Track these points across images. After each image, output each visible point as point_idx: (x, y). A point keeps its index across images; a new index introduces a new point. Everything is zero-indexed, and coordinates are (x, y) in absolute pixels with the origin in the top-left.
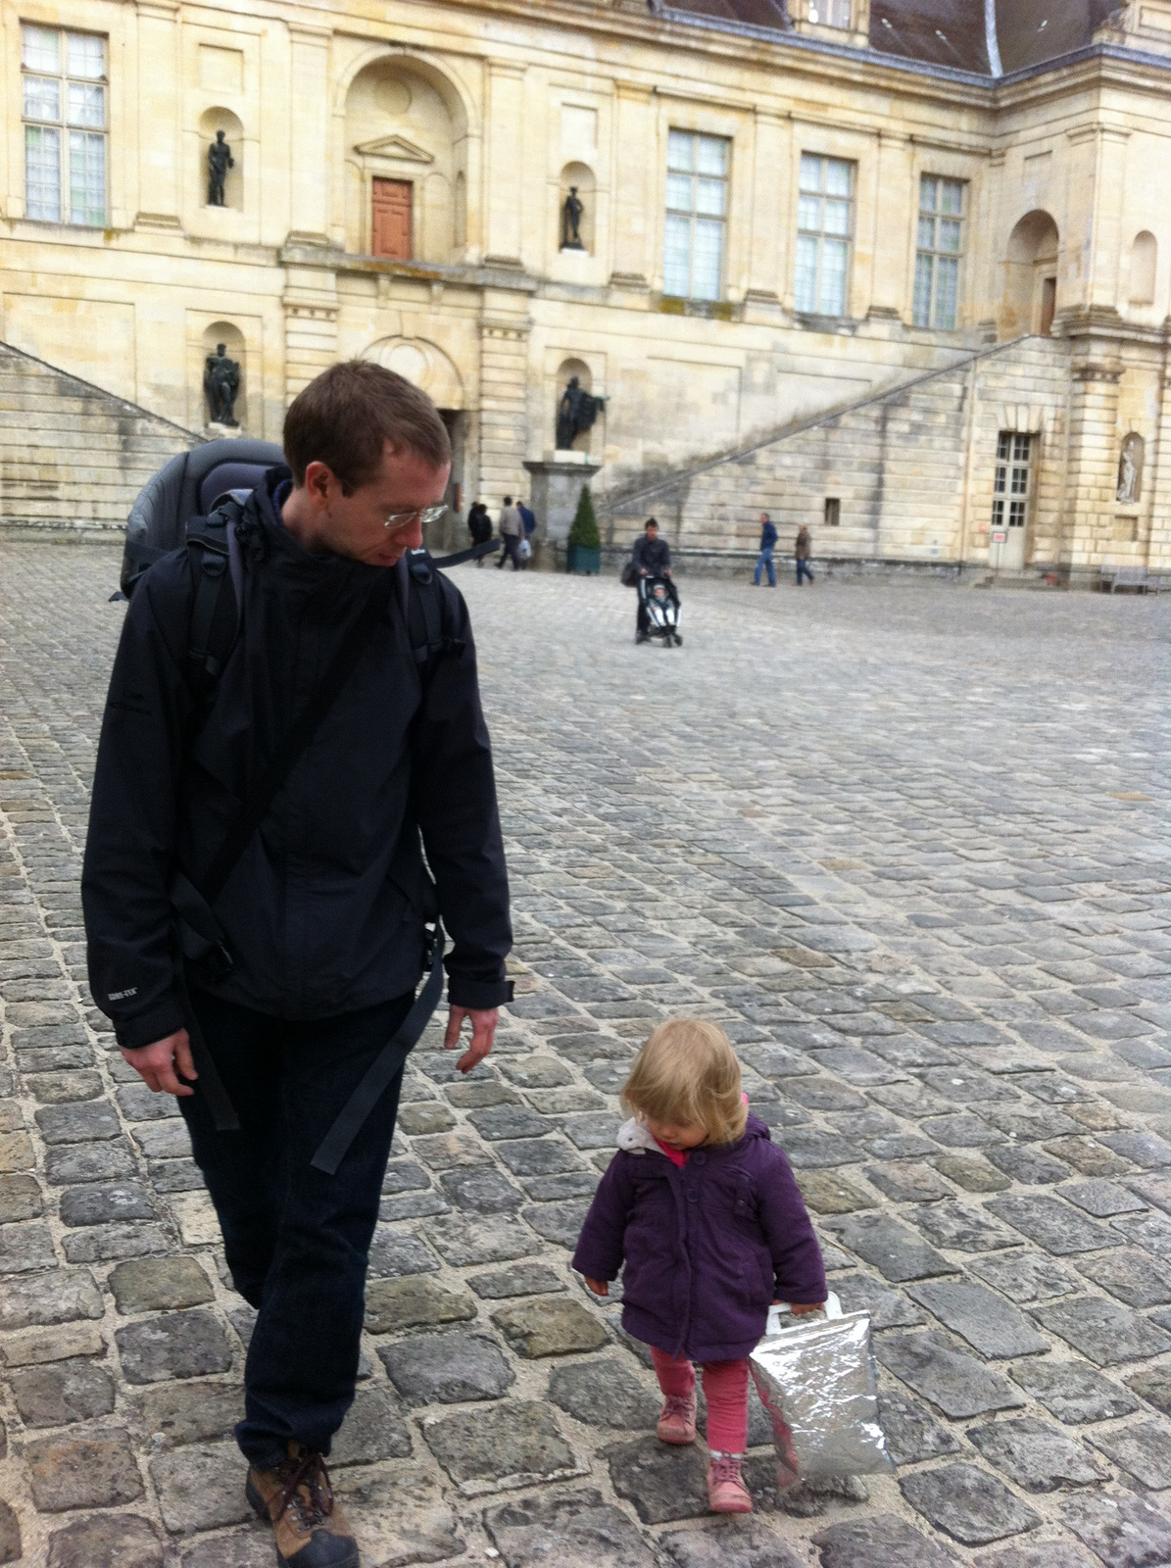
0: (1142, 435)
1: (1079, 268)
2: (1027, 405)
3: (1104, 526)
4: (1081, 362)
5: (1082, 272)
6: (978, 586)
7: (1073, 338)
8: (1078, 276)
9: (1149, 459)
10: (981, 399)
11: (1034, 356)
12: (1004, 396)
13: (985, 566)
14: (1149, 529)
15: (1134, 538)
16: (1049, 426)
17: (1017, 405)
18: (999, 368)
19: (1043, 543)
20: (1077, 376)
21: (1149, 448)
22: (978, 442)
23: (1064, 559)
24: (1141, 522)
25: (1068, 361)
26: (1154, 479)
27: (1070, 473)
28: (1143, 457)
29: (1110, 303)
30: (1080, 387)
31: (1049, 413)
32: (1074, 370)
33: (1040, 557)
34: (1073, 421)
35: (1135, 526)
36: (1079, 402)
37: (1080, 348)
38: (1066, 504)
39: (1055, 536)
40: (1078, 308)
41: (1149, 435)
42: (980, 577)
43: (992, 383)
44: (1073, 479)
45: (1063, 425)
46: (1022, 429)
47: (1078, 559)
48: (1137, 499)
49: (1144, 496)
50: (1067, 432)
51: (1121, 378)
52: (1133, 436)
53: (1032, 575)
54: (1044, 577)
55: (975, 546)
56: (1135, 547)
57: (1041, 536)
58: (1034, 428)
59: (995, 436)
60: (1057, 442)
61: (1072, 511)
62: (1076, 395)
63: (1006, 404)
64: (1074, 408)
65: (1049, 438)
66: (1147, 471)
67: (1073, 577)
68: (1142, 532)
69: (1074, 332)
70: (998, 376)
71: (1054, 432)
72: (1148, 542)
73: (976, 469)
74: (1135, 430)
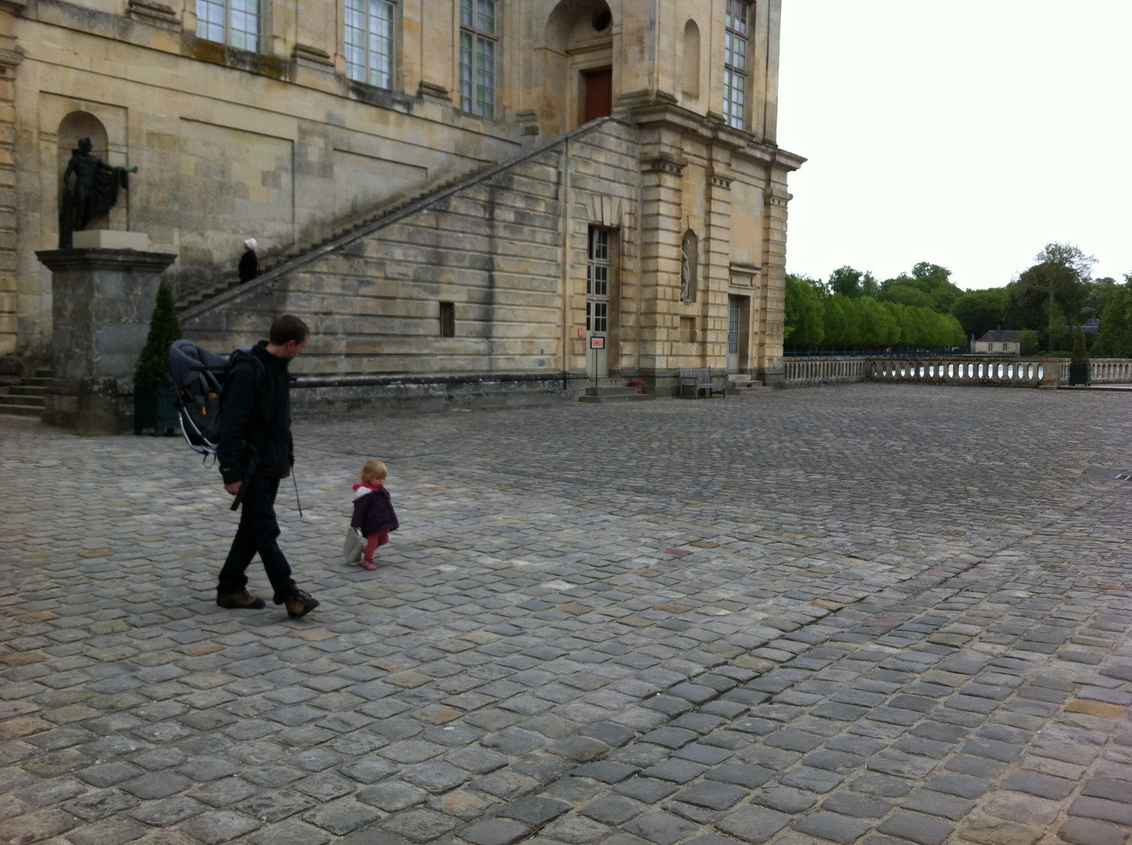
0: (696, 233)
1: (642, 52)
2: (609, 196)
3: (675, 328)
4: (654, 152)
5: (646, 56)
6: (581, 399)
7: (641, 126)
8: (642, 59)
9: (702, 259)
10: (573, 187)
11: (611, 143)
12: (591, 184)
13: (583, 376)
14: (705, 330)
15: (692, 340)
16: (627, 221)
17: (602, 195)
18: (586, 153)
19: (627, 348)
20: (647, 167)
21: (701, 246)
22: (573, 236)
23: (646, 364)
24: (698, 322)
25: (638, 150)
26: (707, 278)
27: (645, 272)
28: (697, 257)
29: (671, 92)
30: (652, 179)
31: (626, 207)
32: (643, 161)
33: (625, 363)
34: (644, 216)
35: (693, 327)
36: (652, 195)
37: (649, 137)
38: (643, 306)
39: (634, 340)
40: (646, 93)
41: (701, 235)
42: (581, 389)
43: (582, 169)
44: (650, 279)
45: (636, 220)
46: (607, 223)
47: (660, 364)
48: (694, 300)
49: (699, 295)
50: (639, 228)
51: (683, 171)
52: (690, 233)
53: (621, 383)
54: (631, 384)
55: (576, 355)
56: (694, 349)
57: (625, 340)
58: (615, 222)
59: (585, 230)
60: (633, 239)
61: (651, 312)
62: (647, 188)
63: (593, 194)
64: (646, 202)
65: (626, 234)
66: (700, 270)
67: (659, 383)
68: (699, 332)
69: (644, 119)
70: (586, 161)
71: (629, 228)
72: (704, 343)
73: (572, 266)
74: (691, 227)
